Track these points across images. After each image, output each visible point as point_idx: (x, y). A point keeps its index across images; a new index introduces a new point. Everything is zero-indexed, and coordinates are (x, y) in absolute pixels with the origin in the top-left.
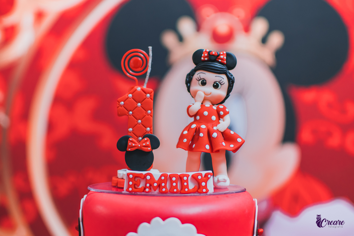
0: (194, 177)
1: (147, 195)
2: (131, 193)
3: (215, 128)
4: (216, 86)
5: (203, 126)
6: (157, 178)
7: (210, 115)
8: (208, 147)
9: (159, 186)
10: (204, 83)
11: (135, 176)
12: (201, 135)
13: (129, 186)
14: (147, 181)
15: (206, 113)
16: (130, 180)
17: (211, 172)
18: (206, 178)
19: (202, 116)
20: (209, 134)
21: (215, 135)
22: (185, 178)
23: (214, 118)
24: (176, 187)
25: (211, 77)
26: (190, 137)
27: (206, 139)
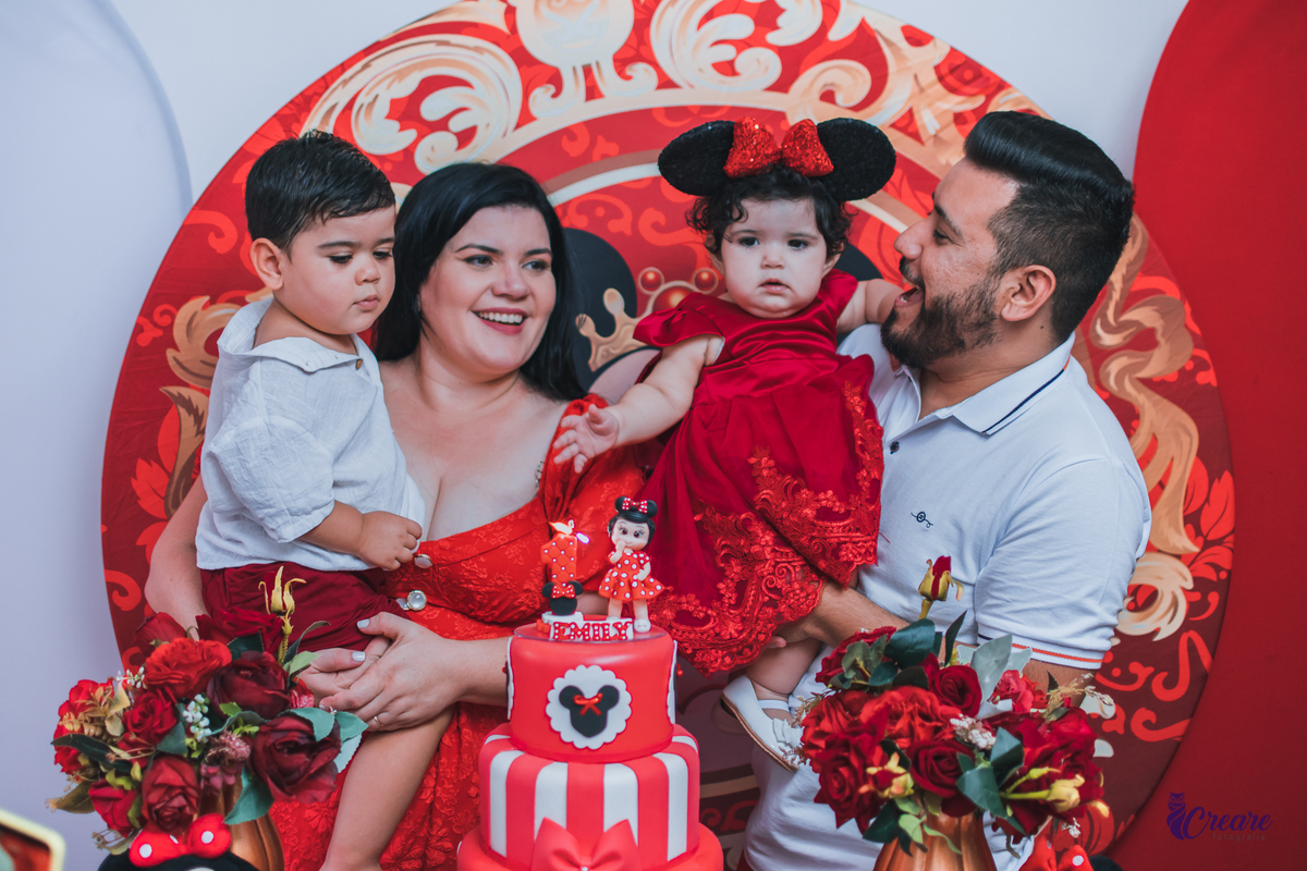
0: (615, 625)
1: (572, 643)
2: (557, 641)
3: (635, 577)
4: (637, 535)
5: (624, 575)
6: (580, 627)
7: (630, 564)
8: (628, 595)
9: (583, 633)
10: (625, 532)
11: (561, 624)
12: (622, 584)
13: (555, 634)
14: (572, 630)
15: (627, 562)
16: (556, 628)
17: (630, 620)
18: (625, 627)
19: (623, 564)
20: (630, 584)
21: (635, 584)
22: (606, 627)
23: (634, 566)
24: (598, 635)
25: (632, 527)
26: (611, 586)
27: (627, 588)
